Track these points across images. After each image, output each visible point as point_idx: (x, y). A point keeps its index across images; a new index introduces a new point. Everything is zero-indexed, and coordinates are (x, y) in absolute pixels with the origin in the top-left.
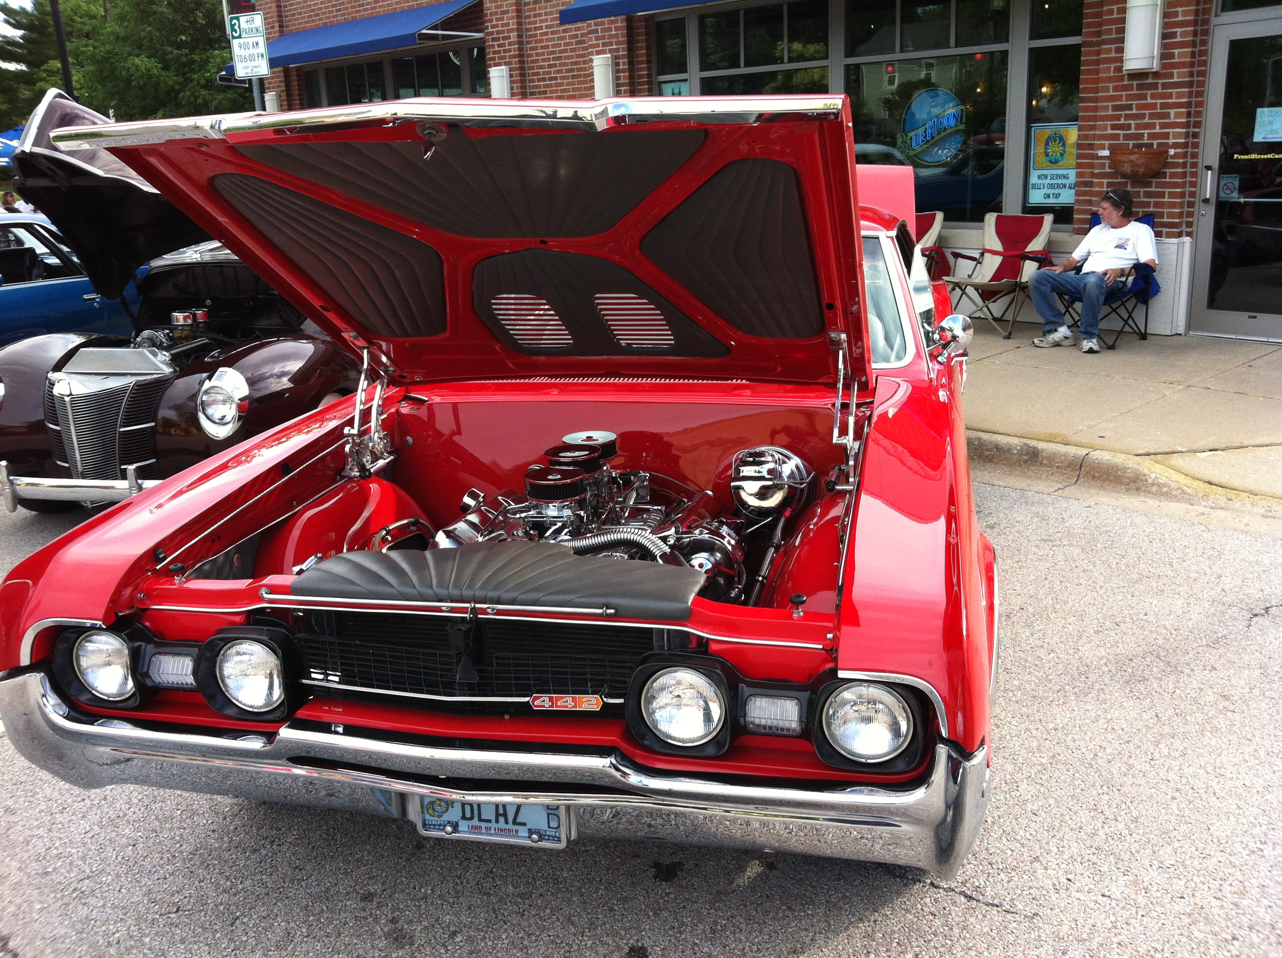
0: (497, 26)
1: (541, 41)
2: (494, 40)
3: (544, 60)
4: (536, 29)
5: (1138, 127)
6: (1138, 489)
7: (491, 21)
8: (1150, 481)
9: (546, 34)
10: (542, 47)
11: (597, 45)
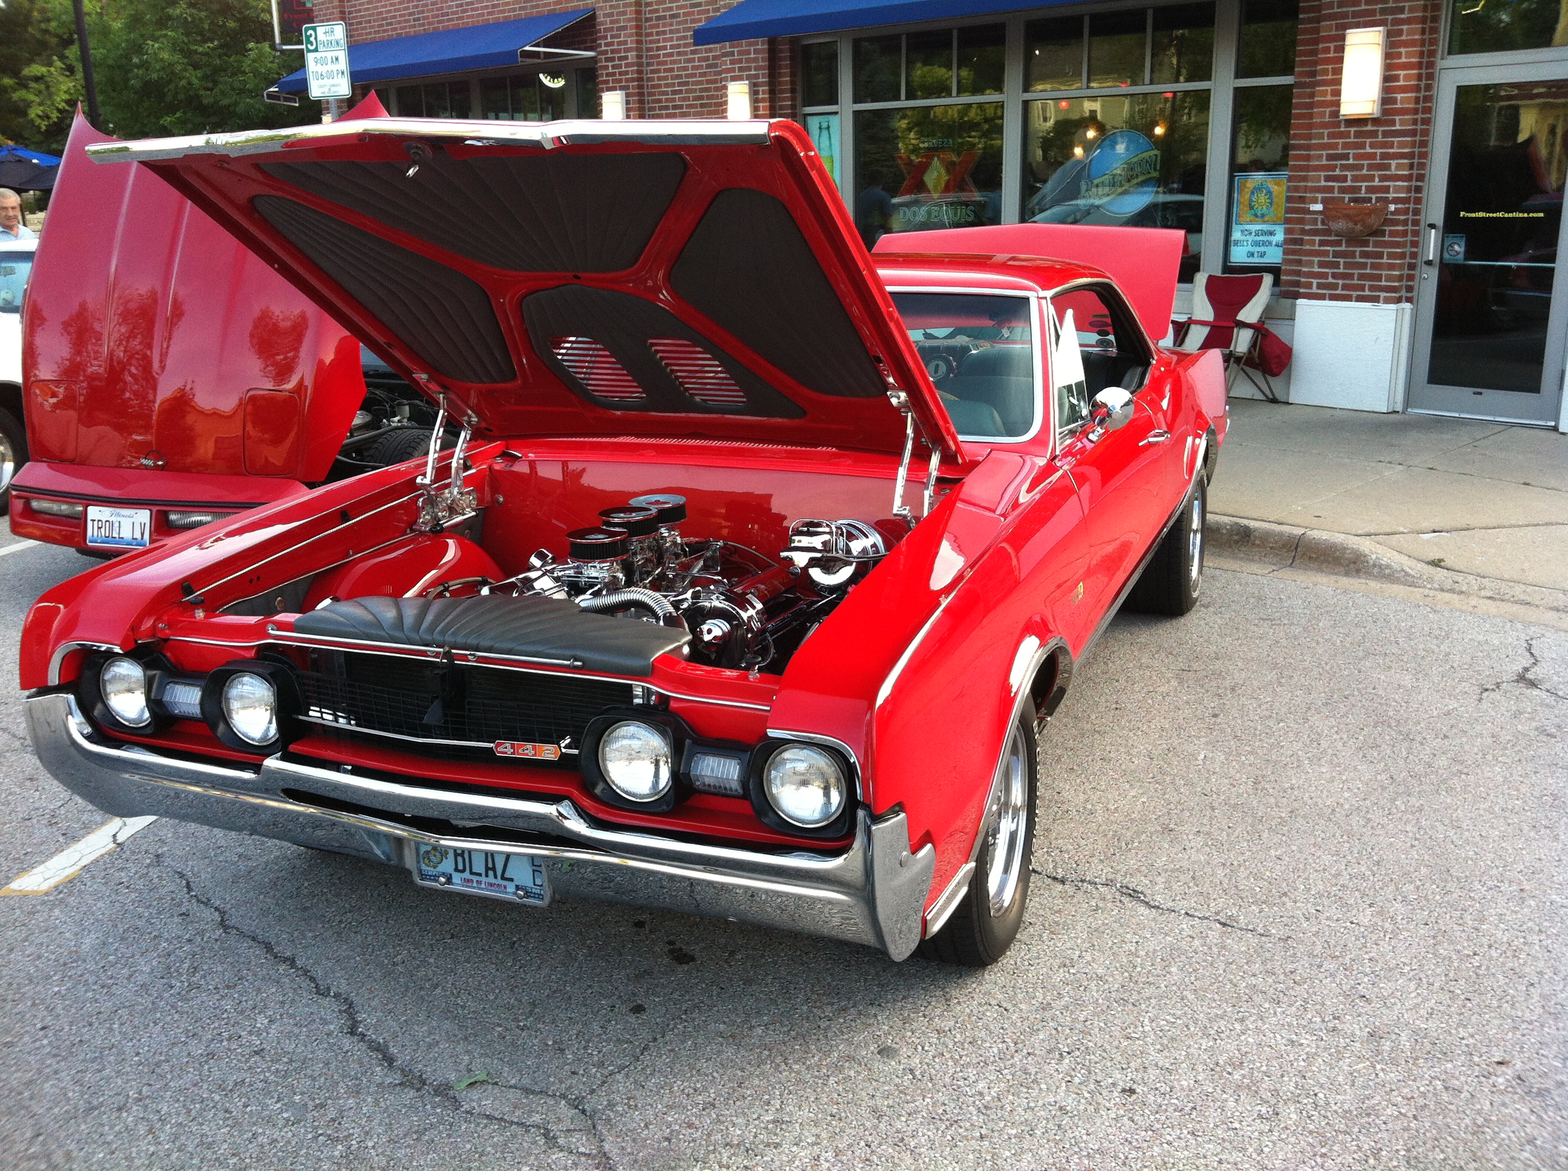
0: (612, 44)
1: (665, 63)
2: (607, 60)
3: (667, 85)
4: (658, 49)
5: (1355, 179)
6: (1358, 571)
7: (605, 37)
8: (1371, 562)
9: (671, 55)
10: (665, 70)
11: (733, 70)
